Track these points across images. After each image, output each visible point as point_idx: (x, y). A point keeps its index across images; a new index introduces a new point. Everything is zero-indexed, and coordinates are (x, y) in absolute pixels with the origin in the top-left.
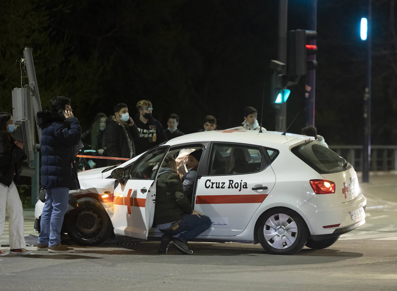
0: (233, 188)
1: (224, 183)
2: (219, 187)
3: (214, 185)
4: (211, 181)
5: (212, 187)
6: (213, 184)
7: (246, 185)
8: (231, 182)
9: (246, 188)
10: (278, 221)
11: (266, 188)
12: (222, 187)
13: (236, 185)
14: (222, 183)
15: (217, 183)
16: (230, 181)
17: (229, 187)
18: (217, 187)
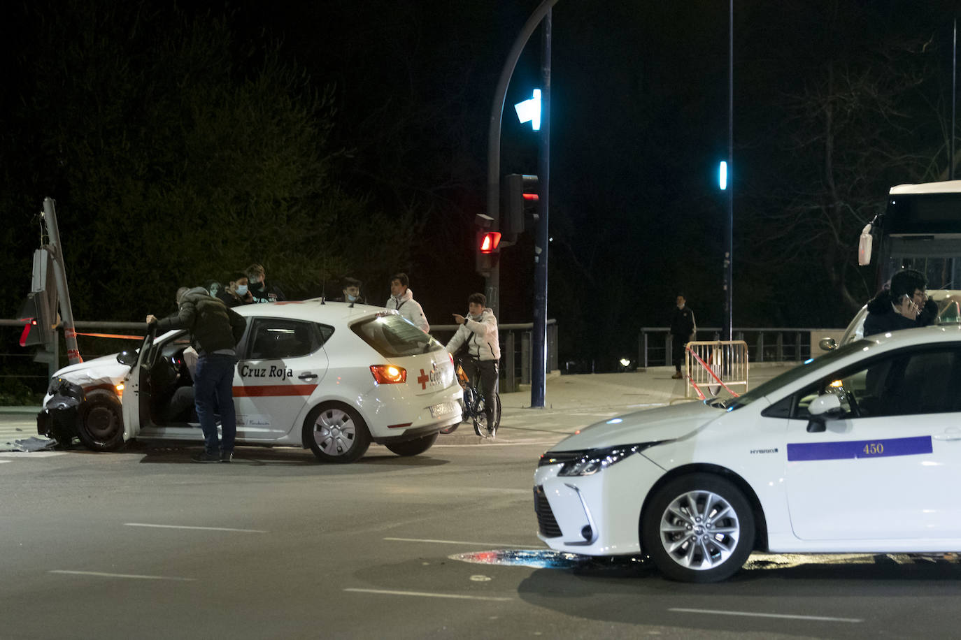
0: (275, 376)
1: (265, 370)
2: (258, 376)
3: (253, 373)
4: (250, 368)
5: (250, 376)
6: (251, 371)
7: (291, 373)
8: (274, 369)
9: (291, 376)
10: (331, 419)
11: (315, 376)
12: (262, 376)
13: (279, 373)
14: (263, 370)
15: (255, 370)
16: (272, 367)
17: (271, 376)
18: (255, 376)
